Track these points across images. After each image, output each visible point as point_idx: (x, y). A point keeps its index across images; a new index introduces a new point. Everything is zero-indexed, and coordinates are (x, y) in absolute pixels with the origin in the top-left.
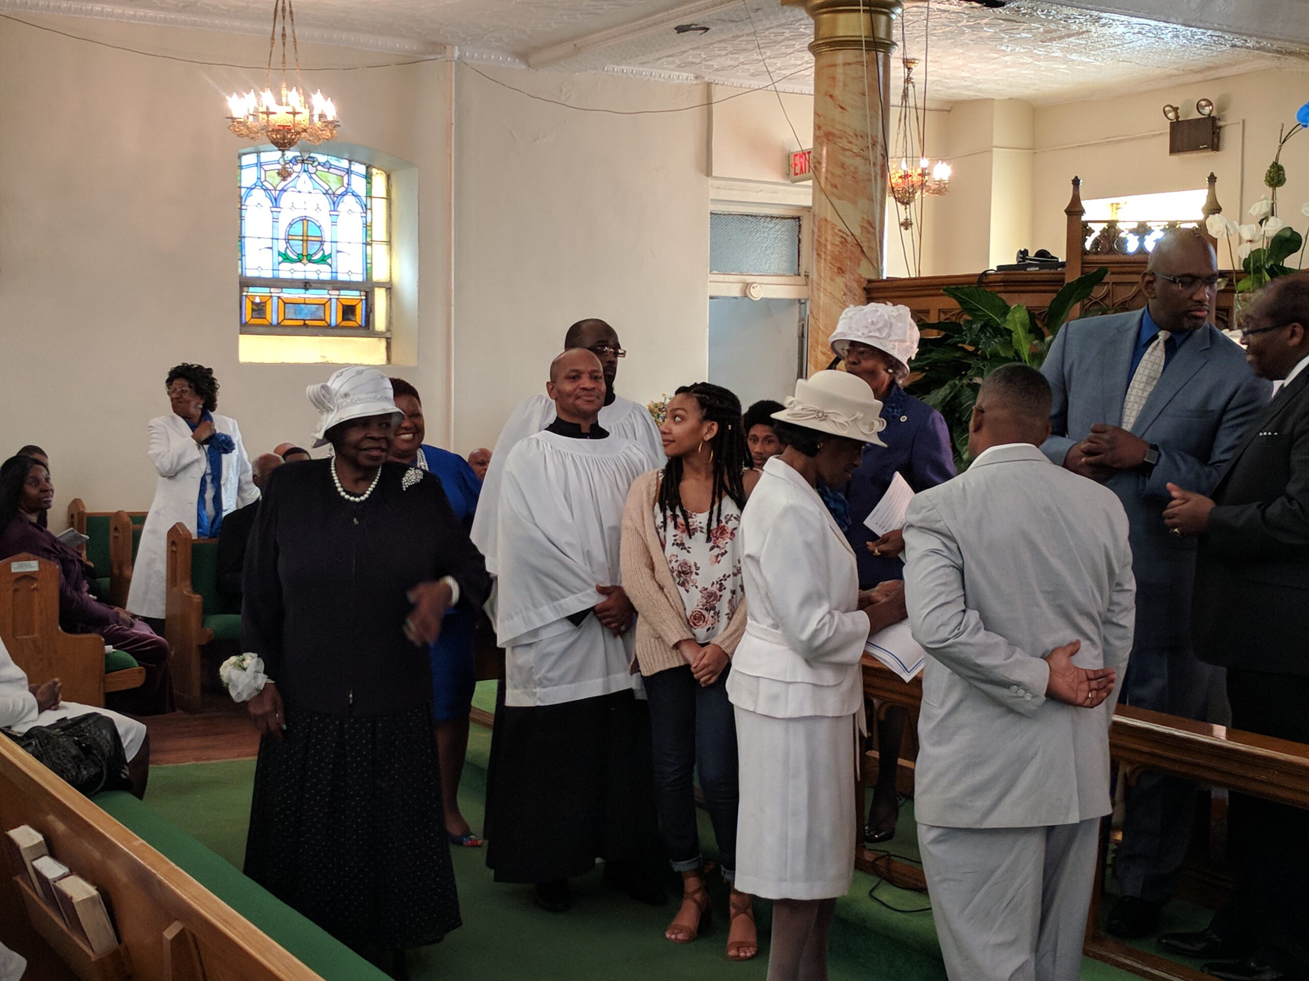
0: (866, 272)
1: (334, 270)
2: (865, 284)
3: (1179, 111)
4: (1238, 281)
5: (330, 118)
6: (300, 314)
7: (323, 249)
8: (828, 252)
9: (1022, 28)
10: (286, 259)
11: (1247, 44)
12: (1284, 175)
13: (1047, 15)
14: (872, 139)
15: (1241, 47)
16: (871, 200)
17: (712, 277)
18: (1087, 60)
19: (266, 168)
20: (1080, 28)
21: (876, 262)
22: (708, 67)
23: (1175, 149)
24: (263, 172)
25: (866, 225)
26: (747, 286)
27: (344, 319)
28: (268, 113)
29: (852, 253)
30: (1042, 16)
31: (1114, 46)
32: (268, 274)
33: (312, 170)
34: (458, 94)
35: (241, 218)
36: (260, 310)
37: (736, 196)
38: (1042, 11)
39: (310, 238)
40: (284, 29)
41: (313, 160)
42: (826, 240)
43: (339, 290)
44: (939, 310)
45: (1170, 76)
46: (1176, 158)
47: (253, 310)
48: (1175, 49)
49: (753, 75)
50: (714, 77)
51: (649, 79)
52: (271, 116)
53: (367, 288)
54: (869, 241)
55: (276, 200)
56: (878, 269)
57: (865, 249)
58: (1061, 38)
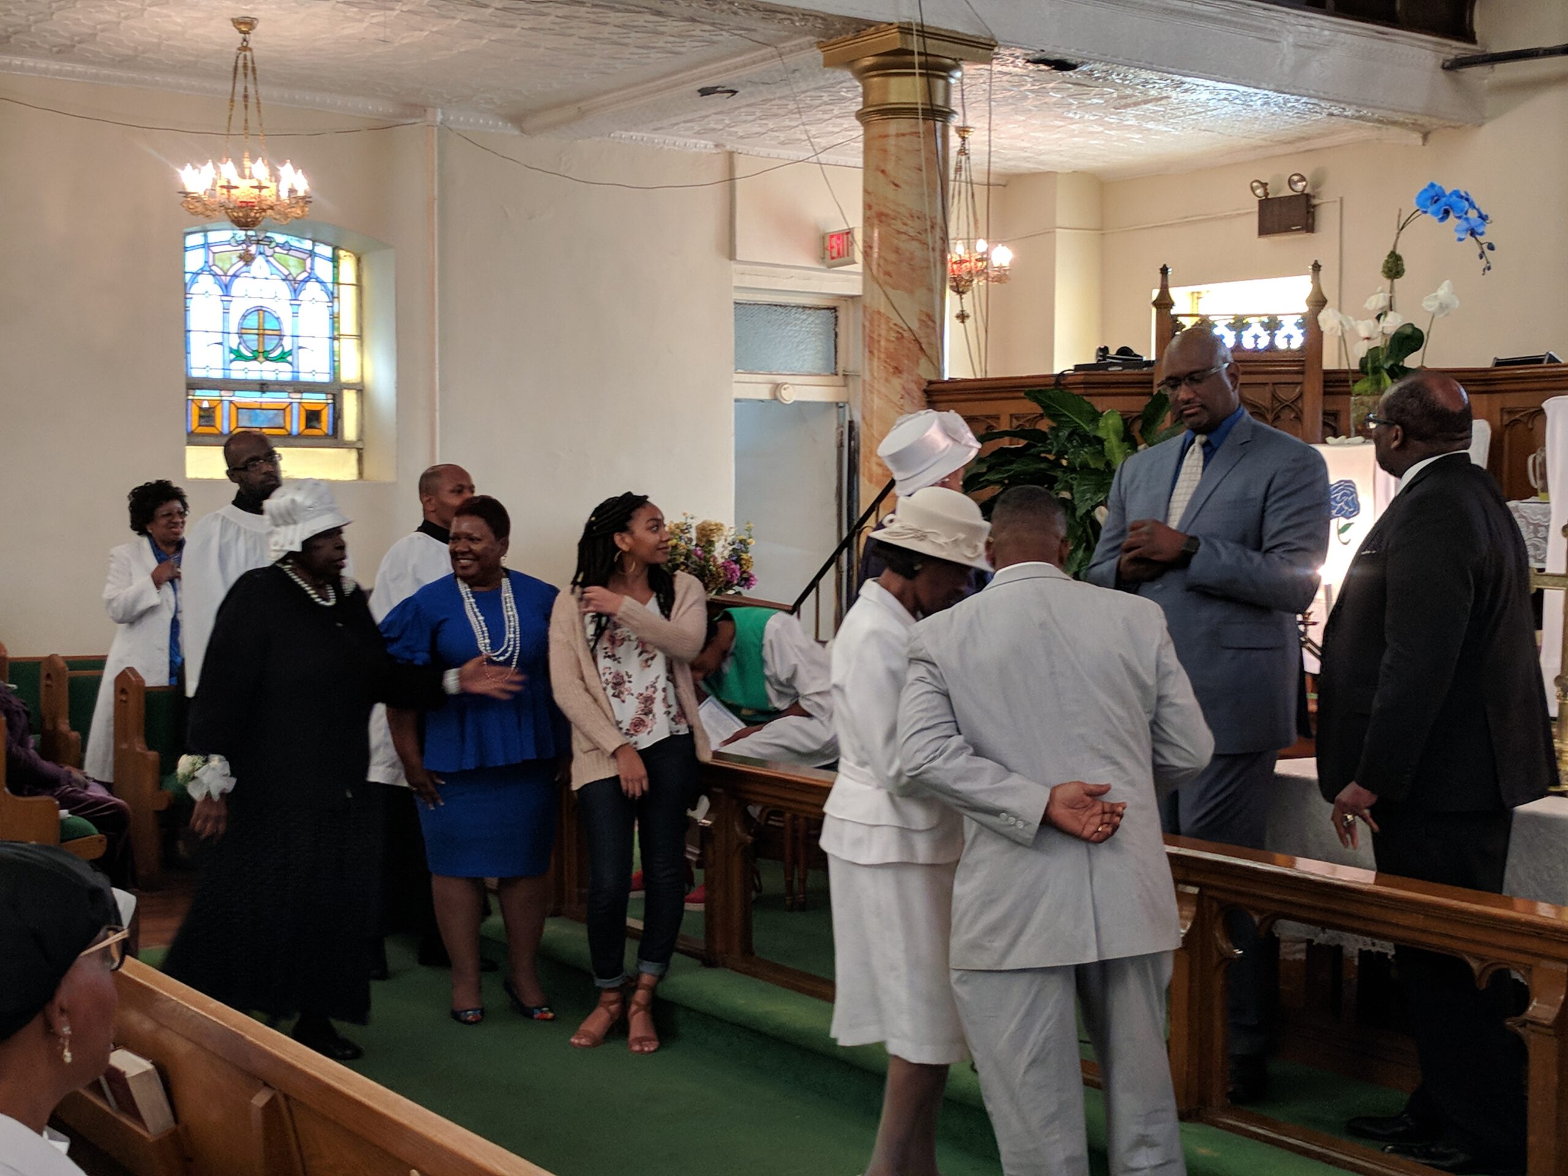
0: (925, 372)
1: (296, 370)
2: (925, 386)
3: (1268, 187)
4: (1355, 382)
5: (301, 194)
6: (256, 420)
7: (282, 345)
8: (882, 350)
9: (1094, 92)
10: (239, 356)
11: (1346, 113)
12: (1402, 265)
13: (1124, 79)
14: (931, 221)
15: (1339, 115)
16: (931, 290)
17: (737, 377)
18: (1165, 129)
19: (215, 249)
20: (1160, 94)
21: (937, 362)
22: (730, 134)
23: (1264, 230)
24: (211, 255)
25: (924, 318)
26: (777, 387)
27: (308, 427)
28: (229, 188)
29: (909, 349)
30: (1117, 81)
31: (1197, 113)
32: (218, 375)
33: (269, 252)
34: (441, 166)
35: (186, 309)
36: (209, 417)
37: (763, 283)
38: (1118, 75)
39: (267, 332)
40: (246, 89)
41: (270, 240)
42: (880, 335)
43: (301, 392)
44: (1011, 416)
45: (1255, 148)
46: (1266, 241)
47: (201, 417)
48: (1264, 117)
49: (783, 143)
50: (736, 146)
51: (662, 148)
52: (233, 191)
53: (334, 390)
54: (928, 336)
55: (226, 286)
56: (940, 370)
57: (924, 346)
58: (1136, 104)
